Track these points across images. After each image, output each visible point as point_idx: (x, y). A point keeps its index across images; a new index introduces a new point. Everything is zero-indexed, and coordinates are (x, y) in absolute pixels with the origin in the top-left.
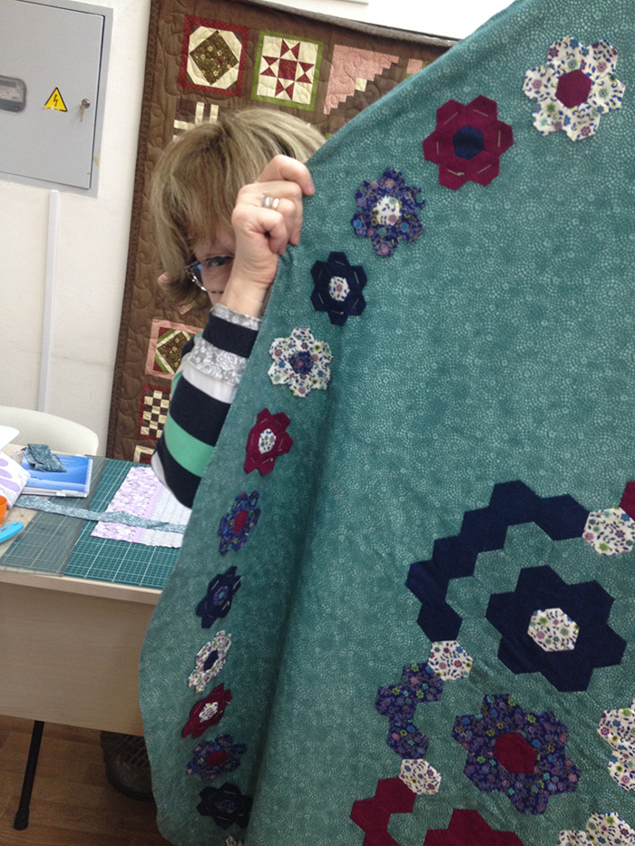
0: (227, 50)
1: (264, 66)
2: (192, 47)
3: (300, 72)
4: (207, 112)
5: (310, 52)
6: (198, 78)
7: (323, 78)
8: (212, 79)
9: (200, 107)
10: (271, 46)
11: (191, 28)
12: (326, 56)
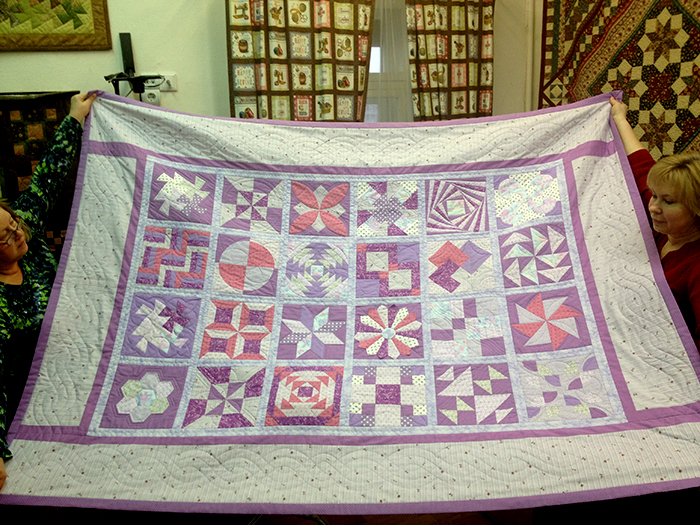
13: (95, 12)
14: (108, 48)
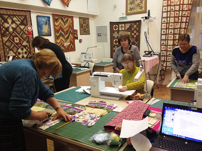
0: (117, 27)
1: (120, 27)
3: (123, 27)
5: (123, 25)
6: (114, 30)
7: (125, 27)
8: (116, 29)
9: (115, 32)
10: (120, 25)
11: (113, 26)
12: (125, 25)
13: (145, 7)
14: (146, 13)
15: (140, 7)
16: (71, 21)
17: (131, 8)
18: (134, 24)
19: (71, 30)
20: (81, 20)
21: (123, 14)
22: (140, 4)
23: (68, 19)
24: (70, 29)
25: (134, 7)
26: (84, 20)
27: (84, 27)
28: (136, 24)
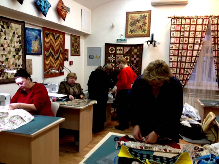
0: (113, 49)
1: (117, 50)
2: (110, 49)
3: (121, 50)
4: (112, 56)
5: (122, 48)
6: (110, 52)
7: (123, 50)
8: (112, 52)
9: (111, 55)
10: (118, 48)
12: (123, 48)
13: (148, 30)
14: (149, 36)
15: (142, 30)
16: (62, 39)
17: (132, 29)
18: (134, 48)
19: (62, 50)
20: (73, 38)
21: (122, 35)
22: (143, 27)
23: (59, 36)
24: (61, 48)
25: (135, 29)
26: (75, 39)
27: (75, 47)
28: (137, 48)
